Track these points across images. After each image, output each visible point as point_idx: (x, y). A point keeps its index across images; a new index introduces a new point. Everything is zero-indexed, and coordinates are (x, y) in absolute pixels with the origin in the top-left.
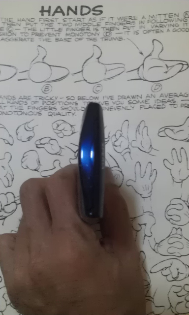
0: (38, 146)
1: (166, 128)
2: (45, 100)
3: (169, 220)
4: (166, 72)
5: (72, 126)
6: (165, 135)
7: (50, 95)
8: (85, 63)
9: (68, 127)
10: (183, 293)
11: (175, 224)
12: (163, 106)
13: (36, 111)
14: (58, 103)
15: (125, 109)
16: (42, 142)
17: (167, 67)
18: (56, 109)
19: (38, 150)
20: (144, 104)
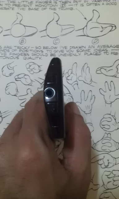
0: (17, 79)
1: (101, 68)
2: (21, 49)
3: (103, 128)
4: (102, 31)
5: (39, 66)
6: (101, 73)
7: (25, 45)
8: (48, 24)
9: (37, 67)
10: (112, 175)
11: (106, 131)
12: (100, 54)
13: (15, 56)
14: (30, 51)
15: (75, 55)
16: (20, 76)
17: (102, 28)
18: (29, 55)
19: (16, 82)
20: (87, 52)
